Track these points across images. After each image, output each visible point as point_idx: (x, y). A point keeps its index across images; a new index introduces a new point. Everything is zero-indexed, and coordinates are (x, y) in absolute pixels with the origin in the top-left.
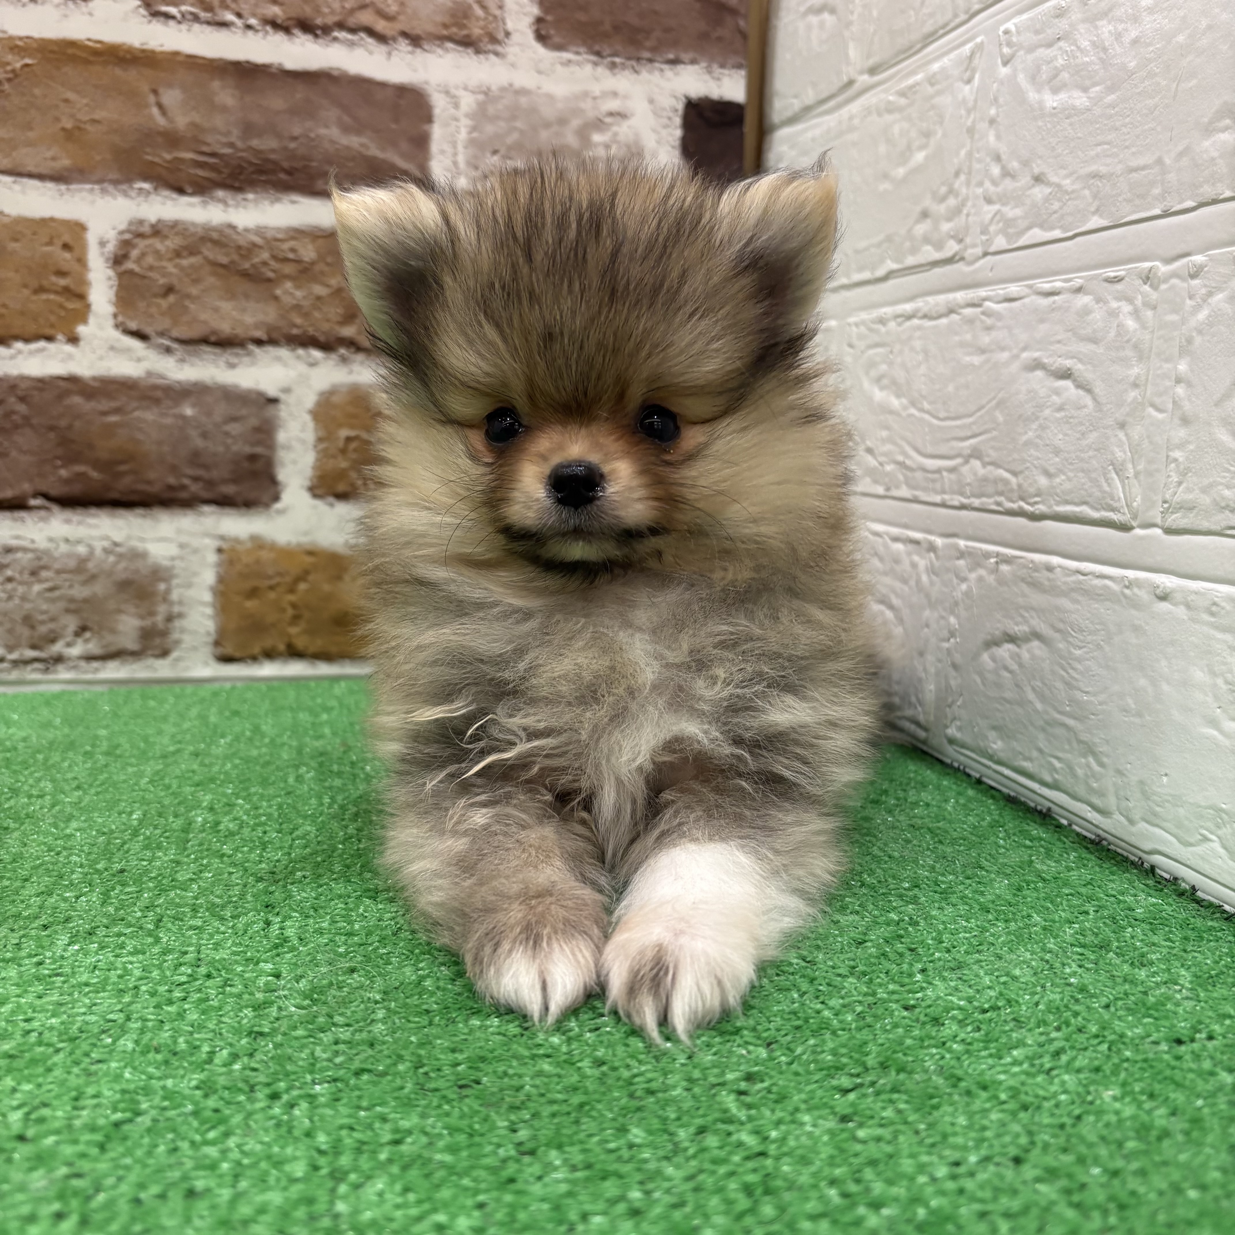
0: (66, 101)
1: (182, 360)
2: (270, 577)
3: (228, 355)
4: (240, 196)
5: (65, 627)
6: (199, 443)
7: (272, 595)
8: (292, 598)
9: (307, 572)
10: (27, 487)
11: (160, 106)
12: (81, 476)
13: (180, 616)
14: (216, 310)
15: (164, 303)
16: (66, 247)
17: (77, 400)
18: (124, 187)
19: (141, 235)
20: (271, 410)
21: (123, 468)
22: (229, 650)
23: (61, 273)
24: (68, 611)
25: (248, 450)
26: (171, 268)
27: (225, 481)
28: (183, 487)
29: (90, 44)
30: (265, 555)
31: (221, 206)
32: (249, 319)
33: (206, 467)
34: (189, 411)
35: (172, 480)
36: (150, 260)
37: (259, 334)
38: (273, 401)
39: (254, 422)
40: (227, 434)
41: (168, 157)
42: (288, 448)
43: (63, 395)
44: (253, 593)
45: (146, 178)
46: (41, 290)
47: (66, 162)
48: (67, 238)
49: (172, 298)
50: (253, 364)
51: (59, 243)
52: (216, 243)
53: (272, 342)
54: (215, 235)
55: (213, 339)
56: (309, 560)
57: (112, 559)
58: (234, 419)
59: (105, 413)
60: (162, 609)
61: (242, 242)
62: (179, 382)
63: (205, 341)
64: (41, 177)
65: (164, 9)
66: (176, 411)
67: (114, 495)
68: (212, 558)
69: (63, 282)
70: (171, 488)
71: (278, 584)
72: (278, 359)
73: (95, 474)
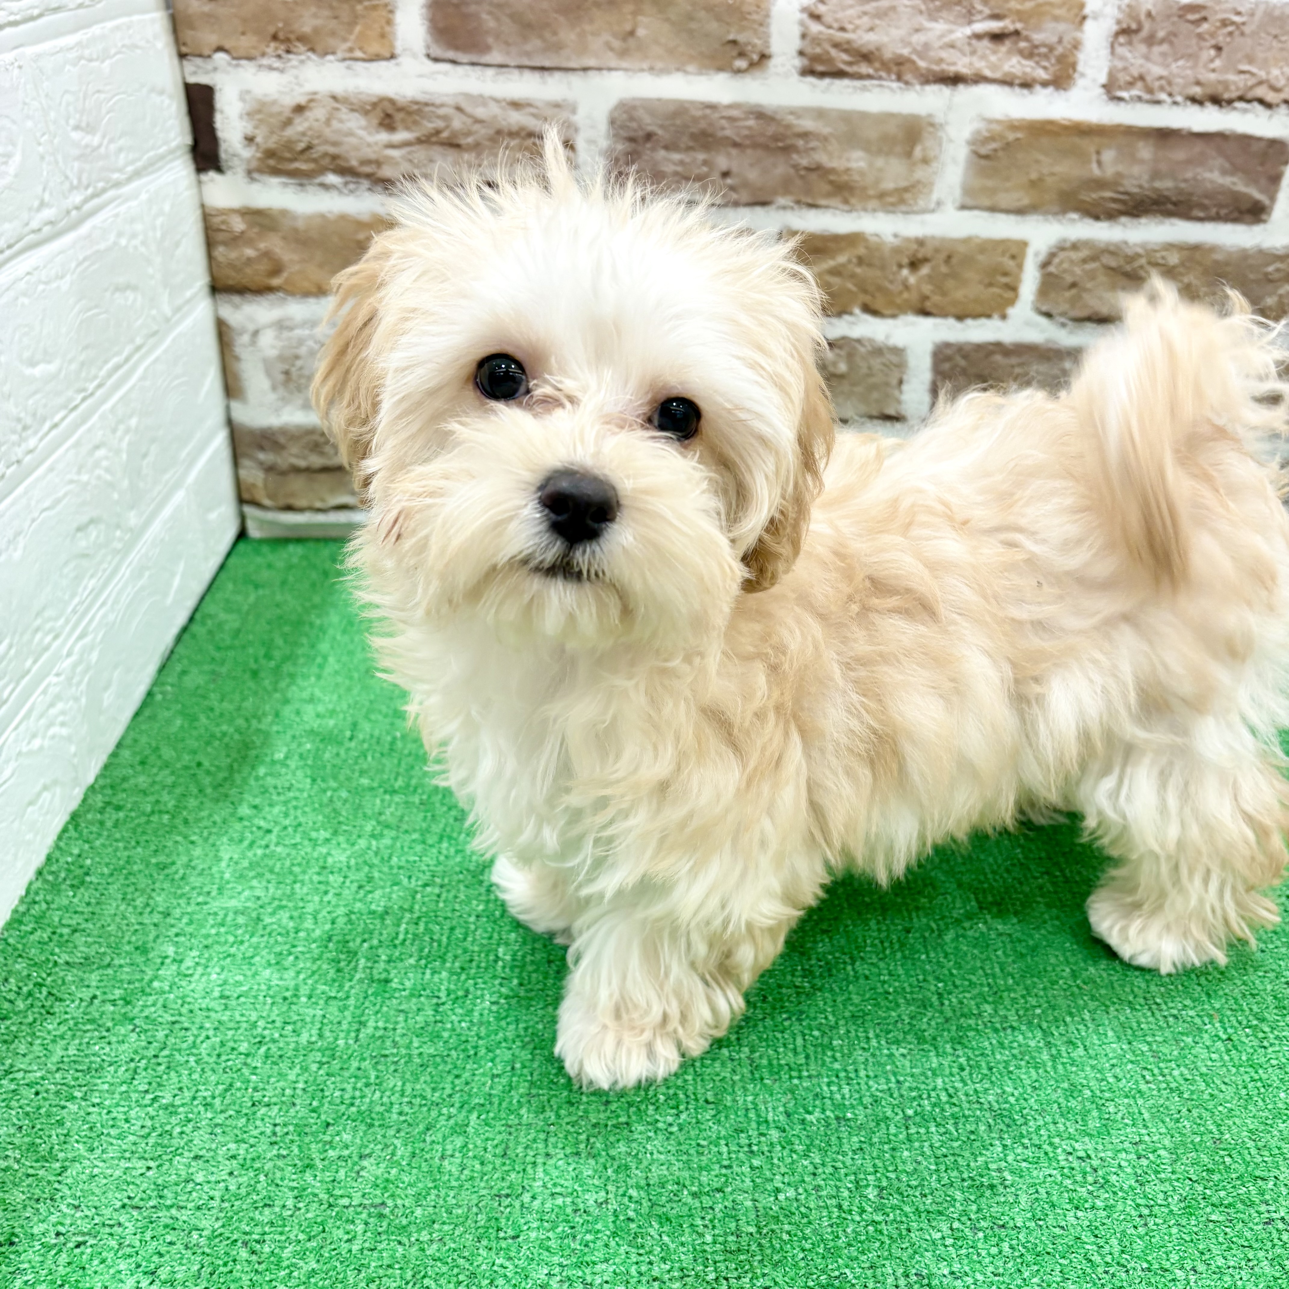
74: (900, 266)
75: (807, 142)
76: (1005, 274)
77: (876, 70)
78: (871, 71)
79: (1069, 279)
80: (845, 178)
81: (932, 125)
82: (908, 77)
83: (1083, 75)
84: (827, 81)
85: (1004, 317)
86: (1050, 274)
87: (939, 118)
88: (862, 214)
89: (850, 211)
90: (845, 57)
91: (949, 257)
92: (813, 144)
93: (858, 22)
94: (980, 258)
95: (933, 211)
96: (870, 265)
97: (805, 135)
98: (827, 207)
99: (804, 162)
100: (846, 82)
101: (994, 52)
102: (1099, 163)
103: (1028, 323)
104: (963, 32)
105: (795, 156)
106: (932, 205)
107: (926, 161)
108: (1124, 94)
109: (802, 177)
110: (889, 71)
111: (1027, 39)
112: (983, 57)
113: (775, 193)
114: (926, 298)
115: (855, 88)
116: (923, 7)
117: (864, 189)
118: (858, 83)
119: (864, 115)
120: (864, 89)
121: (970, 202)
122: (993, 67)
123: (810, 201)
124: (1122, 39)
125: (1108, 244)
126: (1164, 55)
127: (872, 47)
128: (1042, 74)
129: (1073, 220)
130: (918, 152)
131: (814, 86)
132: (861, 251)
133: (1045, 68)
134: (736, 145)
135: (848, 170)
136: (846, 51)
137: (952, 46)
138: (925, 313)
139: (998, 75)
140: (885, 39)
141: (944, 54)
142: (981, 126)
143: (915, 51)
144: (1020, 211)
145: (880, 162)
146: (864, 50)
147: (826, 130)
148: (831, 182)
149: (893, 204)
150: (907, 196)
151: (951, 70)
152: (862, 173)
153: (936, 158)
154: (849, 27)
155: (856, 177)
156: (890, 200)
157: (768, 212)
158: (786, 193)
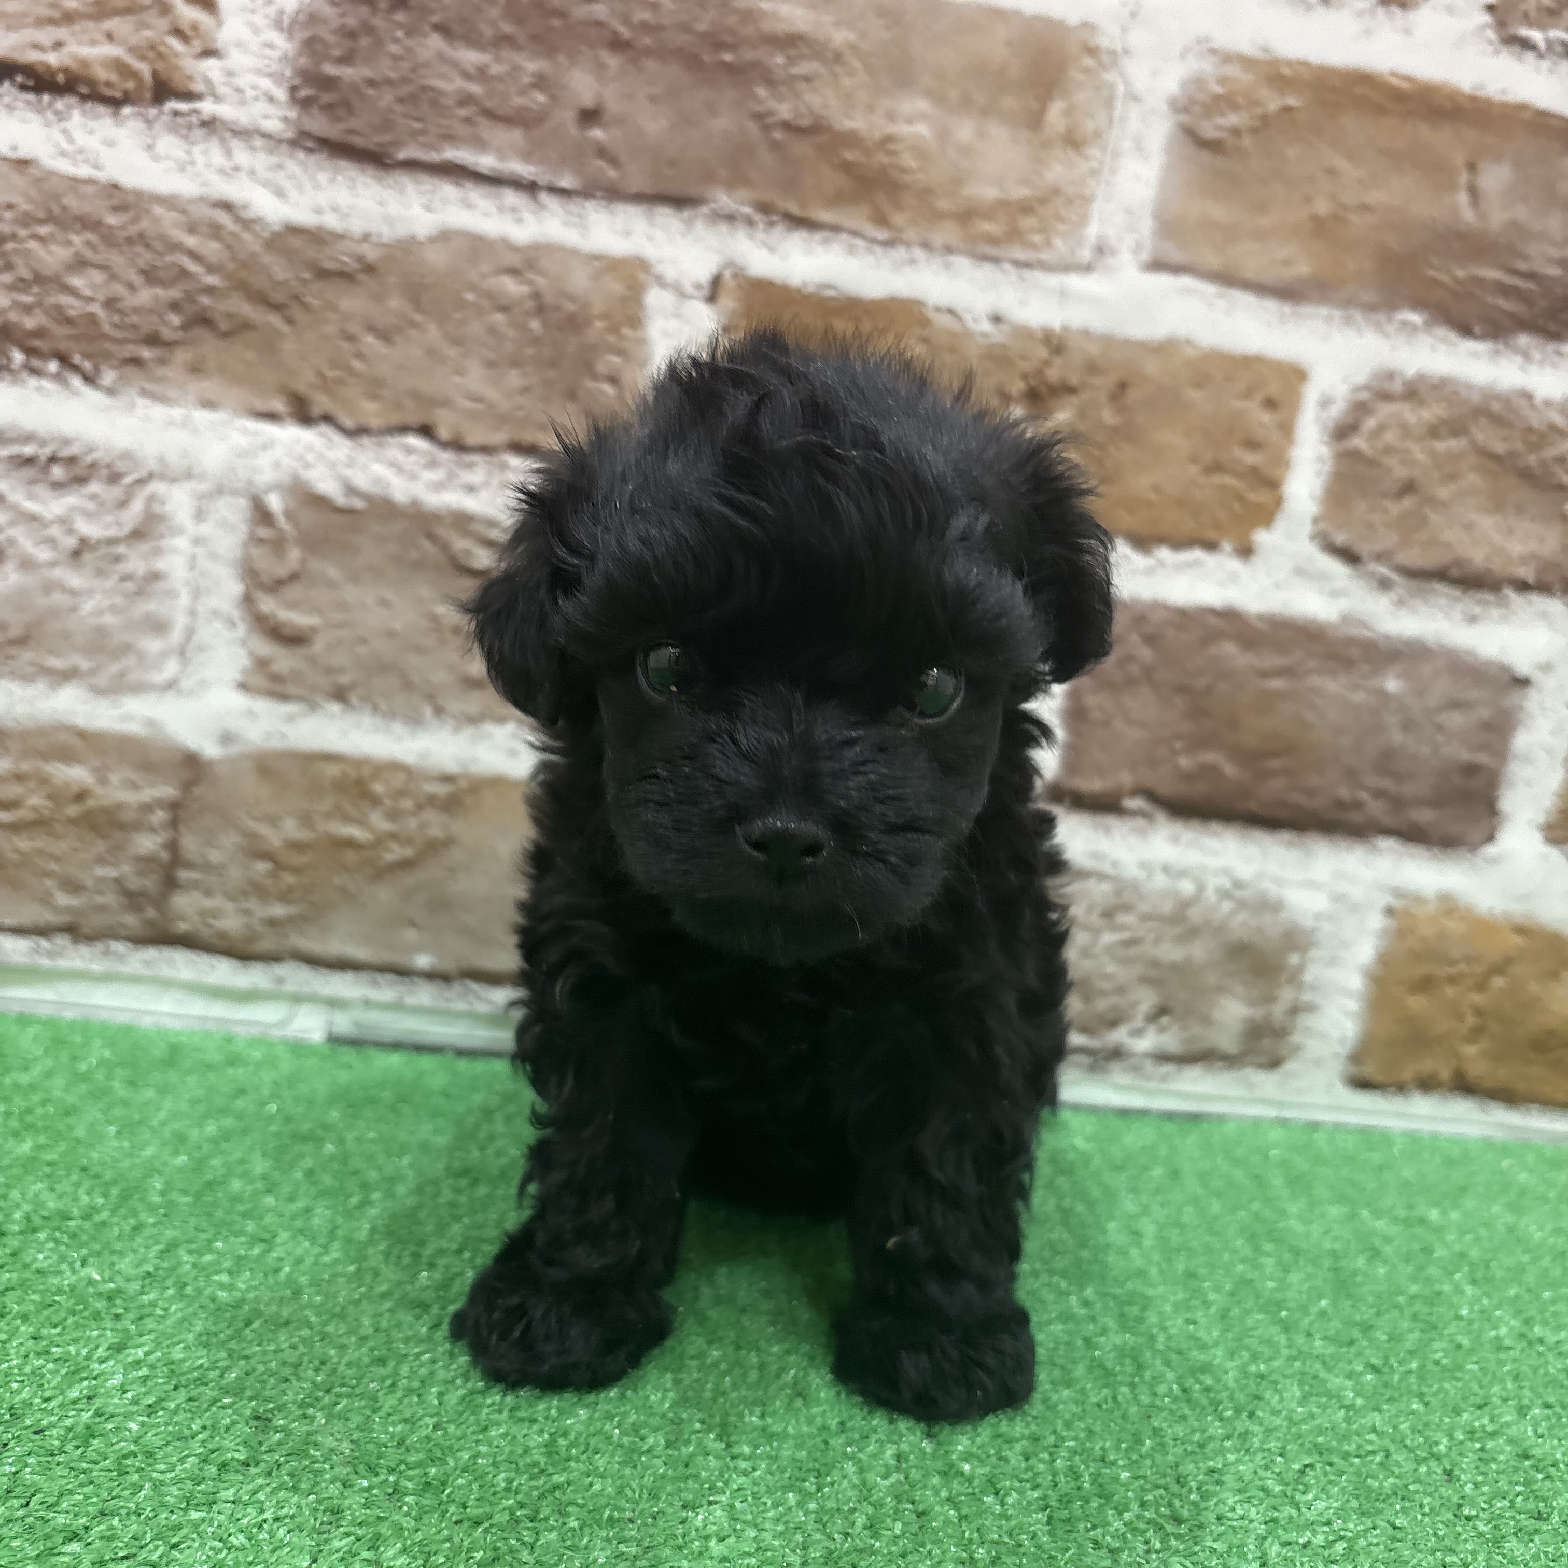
0: (1331, 172)
1: (1400, 603)
2: (1452, 963)
3: (1470, 603)
4: (1551, 347)
5: (1136, 1004)
6: (1397, 737)
7: (1450, 991)
8: (1477, 998)
9: (1509, 961)
10: (1126, 778)
11: (1473, 191)
12: (1211, 770)
13: (1310, 1008)
14: (1469, 527)
15: (1395, 508)
16: (1270, 404)
17: (1229, 649)
18: (1381, 317)
19: (1385, 396)
20: (1514, 697)
21: (1275, 764)
22: (1370, 1070)
23: (1252, 444)
24: (1145, 980)
25: (1465, 756)
26: (1419, 454)
27: (1420, 802)
28: (1358, 805)
29: (1394, 81)
30: (1454, 926)
31: (1519, 359)
32: (1516, 548)
33: (1397, 776)
34: (1392, 685)
35: (1344, 792)
36: (1390, 437)
37: (1527, 573)
38: (1522, 682)
39: (1485, 713)
40: (1440, 728)
41: (1461, 273)
42: (1527, 759)
43: (1212, 637)
44: (1425, 985)
45: (1417, 304)
46: (1216, 468)
47: (1303, 269)
48: (1274, 389)
49: (1408, 502)
50: (1504, 619)
51: (1259, 397)
52: (1498, 420)
53: (1543, 587)
54: (1496, 407)
55: (1455, 572)
56: (1517, 940)
57: (1227, 906)
58: (1456, 705)
59: (1265, 674)
60: (1286, 995)
61: (1536, 422)
62: (1387, 637)
63: (1442, 575)
64: (1260, 289)
65: (1525, 32)
66: (1374, 683)
67: (1252, 806)
68: (1376, 921)
69: (1250, 458)
70: (1340, 804)
71: (1462, 975)
72: (1544, 615)
73: (1230, 769)
75: (792, 61)
79: (1398, 471)
80: (882, 159)
81: (1092, 51)
85: (1246, 551)
86: (1354, 455)
87: (1109, 36)
88: (919, 253)
89: (888, 244)
91: (1123, 386)
92: (805, 67)
94: (1194, 395)
95: (1086, 268)
97: (789, 42)
98: (835, 229)
99: (784, 109)
102: (1474, 193)
105: (761, 92)
106: (1086, 254)
107: (1073, 141)
108: (1535, 35)
109: (775, 146)
113: (710, 178)
117: (926, 193)
121: (1175, 255)
123: (794, 209)
125: (1490, 395)
130: (1055, 113)
134: (617, 45)
135: (888, 141)
142: (1207, 66)
144: (1289, 293)
145: (965, 130)
147: (840, 37)
148: (847, 167)
149: (993, 240)
150: (1027, 222)
152: (920, 152)
153: (1098, 135)
155: (909, 161)
156: (987, 227)
157: (689, 223)
158: (736, 181)
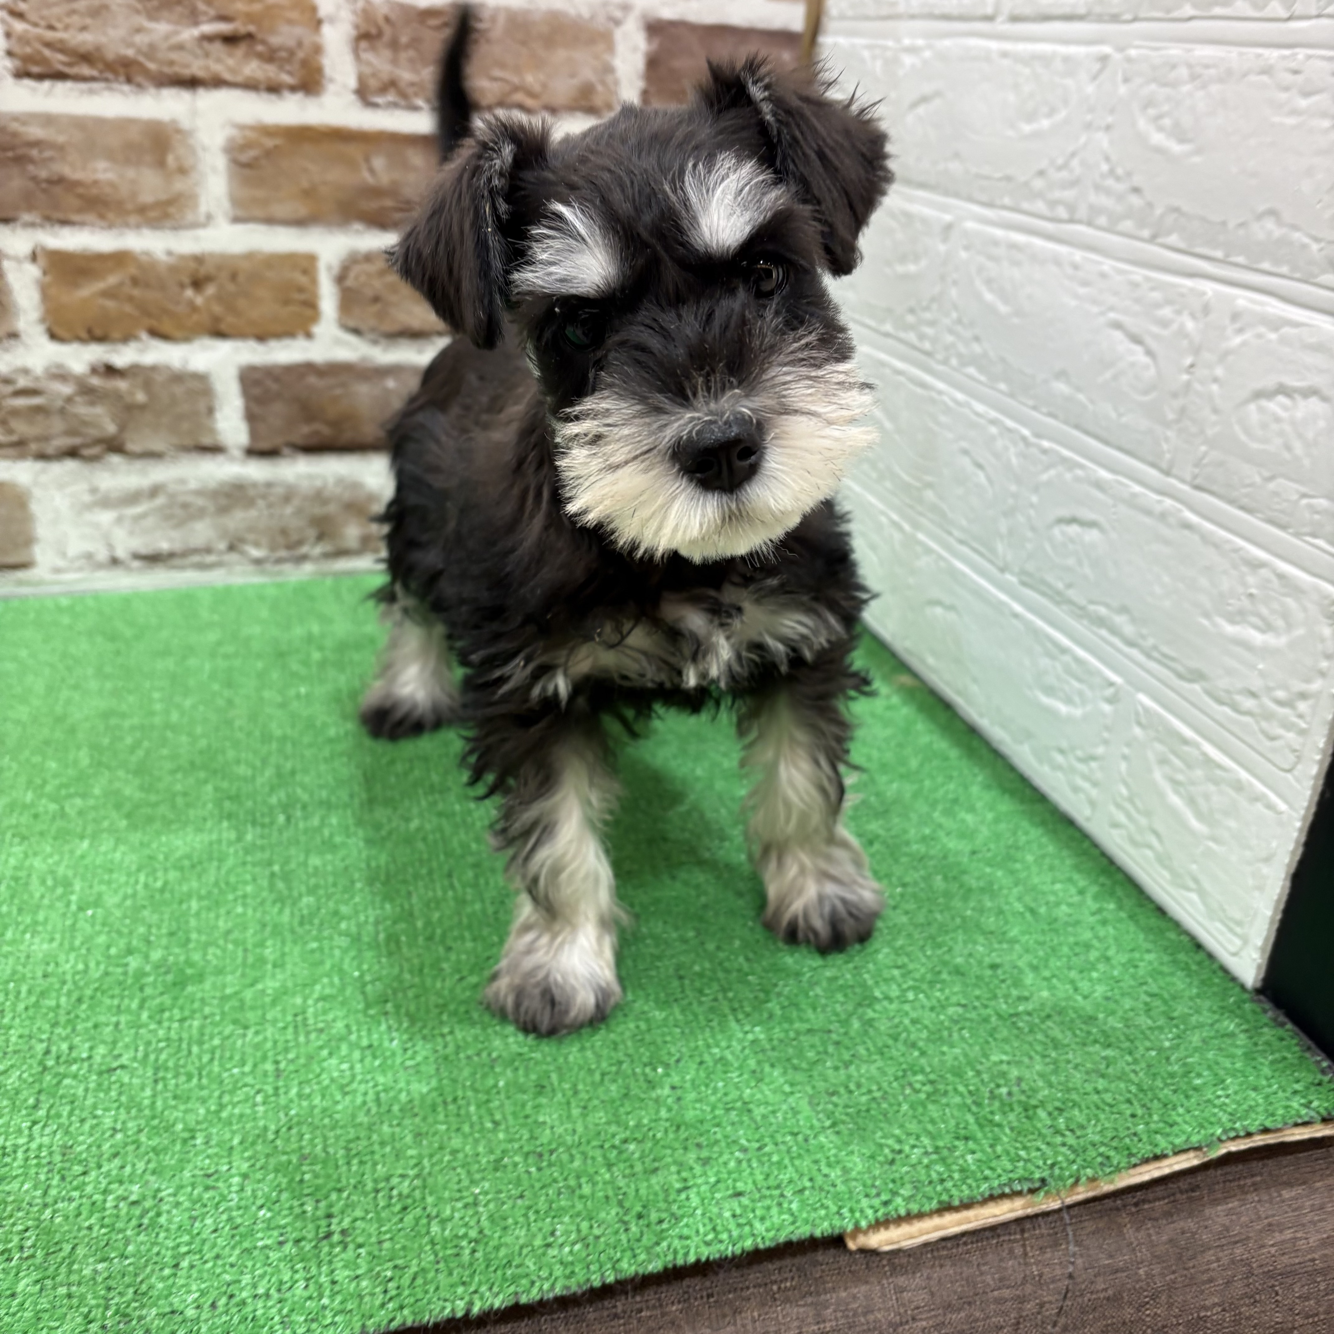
0: (305, 169)
1: (385, 349)
5: (309, 536)
11: (370, 170)
15: (373, 309)
16: (305, 272)
18: (345, 228)
19: (356, 262)
26: (377, 284)
34: (390, 384)
41: (375, 205)
43: (303, 376)
45: (359, 220)
46: (286, 302)
48: (304, 266)
49: (378, 306)
51: (298, 270)
59: (332, 388)
62: (383, 364)
63: (401, 334)
64: (287, 223)
65: (374, 100)
66: (382, 385)
67: (339, 444)
69: (302, 297)
73: (325, 430)
74: (182, 286)
75: (41, 152)
76: (301, 290)
77: (101, 72)
78: (95, 73)
79: (369, 293)
80: (94, 191)
81: (178, 131)
82: (139, 79)
83: (332, 80)
84: (47, 84)
85: (309, 335)
86: (348, 289)
87: (185, 124)
88: (124, 230)
89: (110, 228)
90: (61, 57)
91: (234, 275)
92: (49, 154)
93: (67, 20)
94: (268, 273)
95: (204, 225)
96: (147, 285)
97: (37, 144)
98: (82, 224)
99: (43, 174)
100: (69, 84)
101: (230, 55)
102: (372, 171)
103: (338, 342)
104: (189, 34)
105: (31, 168)
106: (202, 219)
107: (183, 171)
108: (379, 100)
109: (44, 191)
110: (115, 73)
111: (264, 42)
112: (219, 60)
113: (16, 208)
114: (217, 319)
115: (82, 92)
116: (139, 6)
117: (120, 203)
118: (83, 86)
119: (100, 122)
120: (91, 92)
121: (242, 214)
122: (232, 71)
123: (60, 215)
124: (364, 44)
126: (411, 61)
127: (89, 47)
128: (286, 79)
129: (357, 232)
130: (171, 161)
131: (34, 90)
132: (133, 270)
133: (290, 73)
135: (96, 182)
136: (62, 51)
137: (180, 47)
138: (219, 334)
139: (239, 79)
140: (103, 40)
141: (174, 56)
142: (234, 132)
143: (139, 51)
144: (300, 223)
145: (131, 173)
146: (82, 50)
147: (61, 139)
148: (80, 196)
149: (157, 220)
150: (171, 210)
151: (186, 73)
152: (112, 185)
153: (193, 167)
154: (58, 25)
155: (108, 190)
156: (152, 214)
157: (13, 231)
158: (30, 208)
